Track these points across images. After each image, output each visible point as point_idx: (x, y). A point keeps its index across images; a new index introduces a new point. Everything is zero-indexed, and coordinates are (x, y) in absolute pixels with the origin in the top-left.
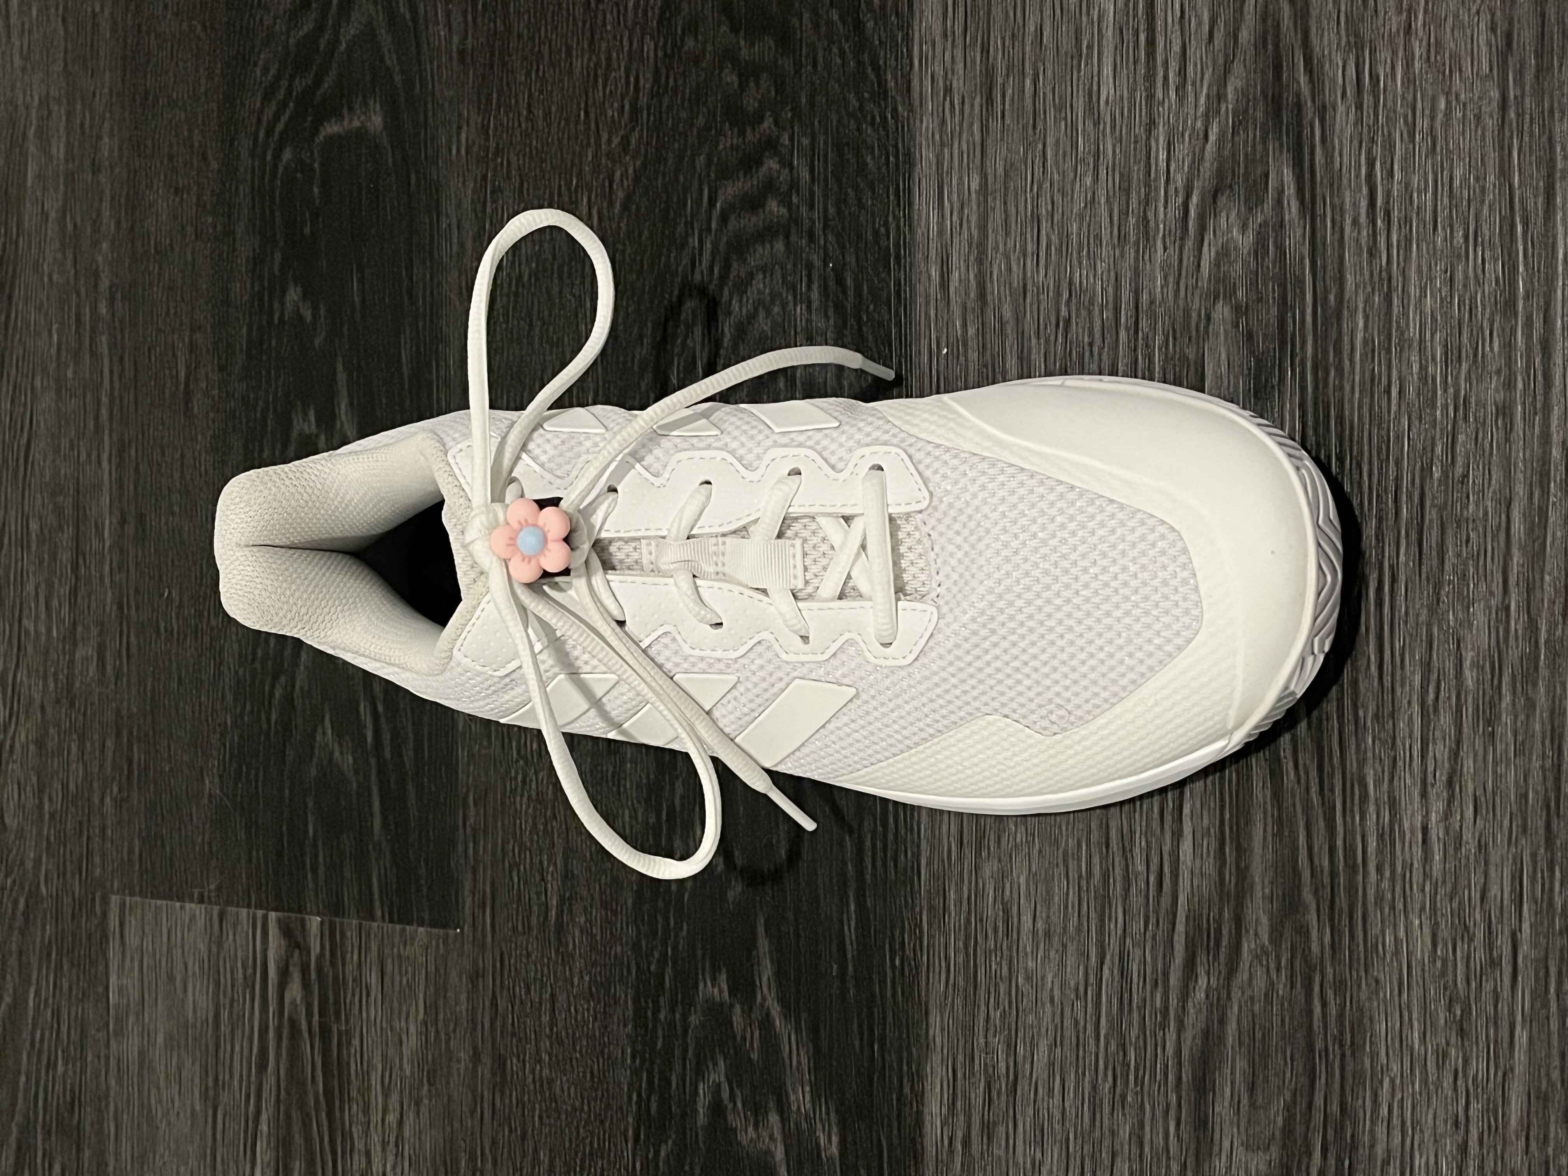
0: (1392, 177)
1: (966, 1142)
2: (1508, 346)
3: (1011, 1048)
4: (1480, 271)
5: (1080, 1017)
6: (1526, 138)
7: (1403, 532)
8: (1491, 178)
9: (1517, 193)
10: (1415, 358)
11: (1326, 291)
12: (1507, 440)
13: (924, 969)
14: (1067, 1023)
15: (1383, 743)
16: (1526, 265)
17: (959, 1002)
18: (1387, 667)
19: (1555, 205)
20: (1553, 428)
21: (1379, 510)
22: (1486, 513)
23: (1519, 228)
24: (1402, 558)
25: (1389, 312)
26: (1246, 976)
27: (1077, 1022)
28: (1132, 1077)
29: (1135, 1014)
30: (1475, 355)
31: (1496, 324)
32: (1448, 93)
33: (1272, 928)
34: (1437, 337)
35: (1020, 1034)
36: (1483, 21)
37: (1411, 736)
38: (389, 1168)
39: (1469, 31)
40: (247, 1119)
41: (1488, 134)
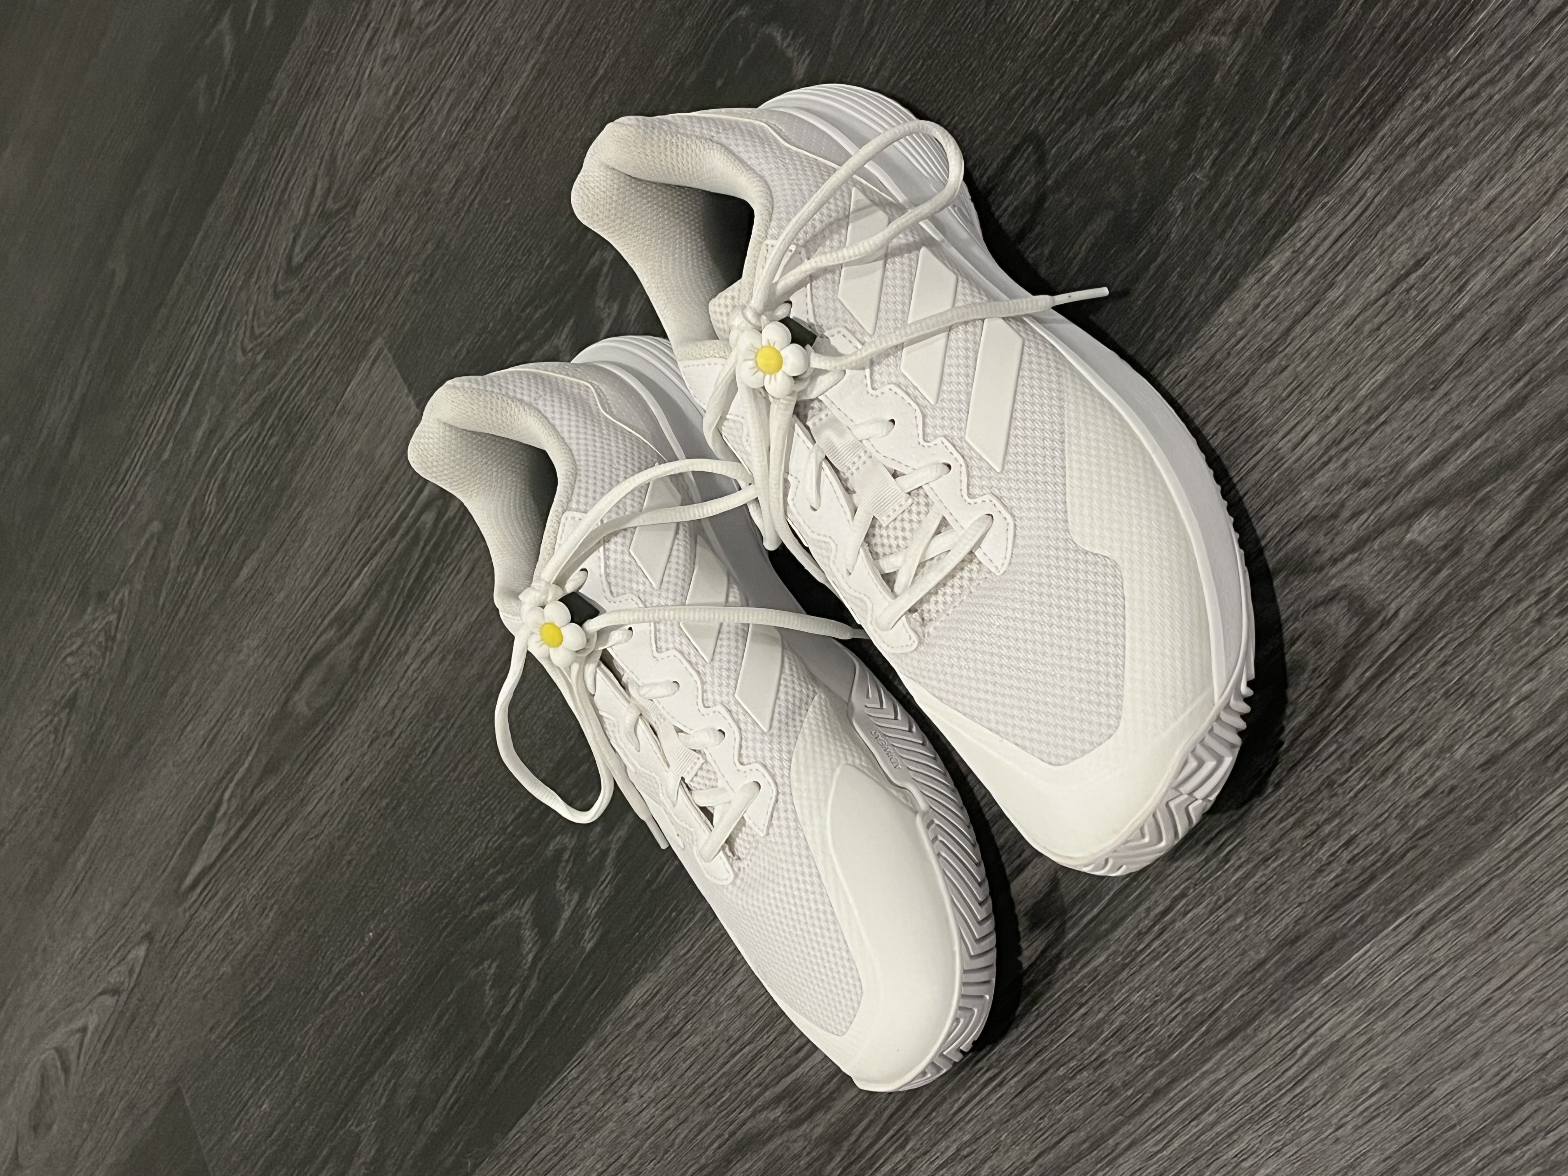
0: (1184, 916)
1: (638, 1027)
2: (1143, 1069)
3: (687, 1019)
4: (1169, 1019)
5: (722, 1051)
6: (1251, 995)
7: (1023, 1073)
8: (1218, 988)
9: (1219, 1013)
10: (1106, 1009)
12: (1100, 1105)
13: (680, 935)
14: (714, 1045)
15: (930, 1139)
16: (1188, 1049)
17: (682, 969)
19: (1227, 1044)
20: (1121, 1131)
21: (1025, 1048)
22: (1060, 1120)
23: (1204, 1029)
24: (1012, 1082)
25: (1118, 973)
26: (794, 1137)
27: (717, 1051)
28: (719, 1103)
29: (741, 1085)
30: (1129, 1050)
31: (1149, 1053)
32: (1246, 919)
33: (821, 1137)
34: (1123, 1017)
35: (694, 1020)
36: (1297, 912)
37: (942, 1153)
38: (413, 667)
39: (1286, 906)
40: (369, 549)
41: (1240, 967)
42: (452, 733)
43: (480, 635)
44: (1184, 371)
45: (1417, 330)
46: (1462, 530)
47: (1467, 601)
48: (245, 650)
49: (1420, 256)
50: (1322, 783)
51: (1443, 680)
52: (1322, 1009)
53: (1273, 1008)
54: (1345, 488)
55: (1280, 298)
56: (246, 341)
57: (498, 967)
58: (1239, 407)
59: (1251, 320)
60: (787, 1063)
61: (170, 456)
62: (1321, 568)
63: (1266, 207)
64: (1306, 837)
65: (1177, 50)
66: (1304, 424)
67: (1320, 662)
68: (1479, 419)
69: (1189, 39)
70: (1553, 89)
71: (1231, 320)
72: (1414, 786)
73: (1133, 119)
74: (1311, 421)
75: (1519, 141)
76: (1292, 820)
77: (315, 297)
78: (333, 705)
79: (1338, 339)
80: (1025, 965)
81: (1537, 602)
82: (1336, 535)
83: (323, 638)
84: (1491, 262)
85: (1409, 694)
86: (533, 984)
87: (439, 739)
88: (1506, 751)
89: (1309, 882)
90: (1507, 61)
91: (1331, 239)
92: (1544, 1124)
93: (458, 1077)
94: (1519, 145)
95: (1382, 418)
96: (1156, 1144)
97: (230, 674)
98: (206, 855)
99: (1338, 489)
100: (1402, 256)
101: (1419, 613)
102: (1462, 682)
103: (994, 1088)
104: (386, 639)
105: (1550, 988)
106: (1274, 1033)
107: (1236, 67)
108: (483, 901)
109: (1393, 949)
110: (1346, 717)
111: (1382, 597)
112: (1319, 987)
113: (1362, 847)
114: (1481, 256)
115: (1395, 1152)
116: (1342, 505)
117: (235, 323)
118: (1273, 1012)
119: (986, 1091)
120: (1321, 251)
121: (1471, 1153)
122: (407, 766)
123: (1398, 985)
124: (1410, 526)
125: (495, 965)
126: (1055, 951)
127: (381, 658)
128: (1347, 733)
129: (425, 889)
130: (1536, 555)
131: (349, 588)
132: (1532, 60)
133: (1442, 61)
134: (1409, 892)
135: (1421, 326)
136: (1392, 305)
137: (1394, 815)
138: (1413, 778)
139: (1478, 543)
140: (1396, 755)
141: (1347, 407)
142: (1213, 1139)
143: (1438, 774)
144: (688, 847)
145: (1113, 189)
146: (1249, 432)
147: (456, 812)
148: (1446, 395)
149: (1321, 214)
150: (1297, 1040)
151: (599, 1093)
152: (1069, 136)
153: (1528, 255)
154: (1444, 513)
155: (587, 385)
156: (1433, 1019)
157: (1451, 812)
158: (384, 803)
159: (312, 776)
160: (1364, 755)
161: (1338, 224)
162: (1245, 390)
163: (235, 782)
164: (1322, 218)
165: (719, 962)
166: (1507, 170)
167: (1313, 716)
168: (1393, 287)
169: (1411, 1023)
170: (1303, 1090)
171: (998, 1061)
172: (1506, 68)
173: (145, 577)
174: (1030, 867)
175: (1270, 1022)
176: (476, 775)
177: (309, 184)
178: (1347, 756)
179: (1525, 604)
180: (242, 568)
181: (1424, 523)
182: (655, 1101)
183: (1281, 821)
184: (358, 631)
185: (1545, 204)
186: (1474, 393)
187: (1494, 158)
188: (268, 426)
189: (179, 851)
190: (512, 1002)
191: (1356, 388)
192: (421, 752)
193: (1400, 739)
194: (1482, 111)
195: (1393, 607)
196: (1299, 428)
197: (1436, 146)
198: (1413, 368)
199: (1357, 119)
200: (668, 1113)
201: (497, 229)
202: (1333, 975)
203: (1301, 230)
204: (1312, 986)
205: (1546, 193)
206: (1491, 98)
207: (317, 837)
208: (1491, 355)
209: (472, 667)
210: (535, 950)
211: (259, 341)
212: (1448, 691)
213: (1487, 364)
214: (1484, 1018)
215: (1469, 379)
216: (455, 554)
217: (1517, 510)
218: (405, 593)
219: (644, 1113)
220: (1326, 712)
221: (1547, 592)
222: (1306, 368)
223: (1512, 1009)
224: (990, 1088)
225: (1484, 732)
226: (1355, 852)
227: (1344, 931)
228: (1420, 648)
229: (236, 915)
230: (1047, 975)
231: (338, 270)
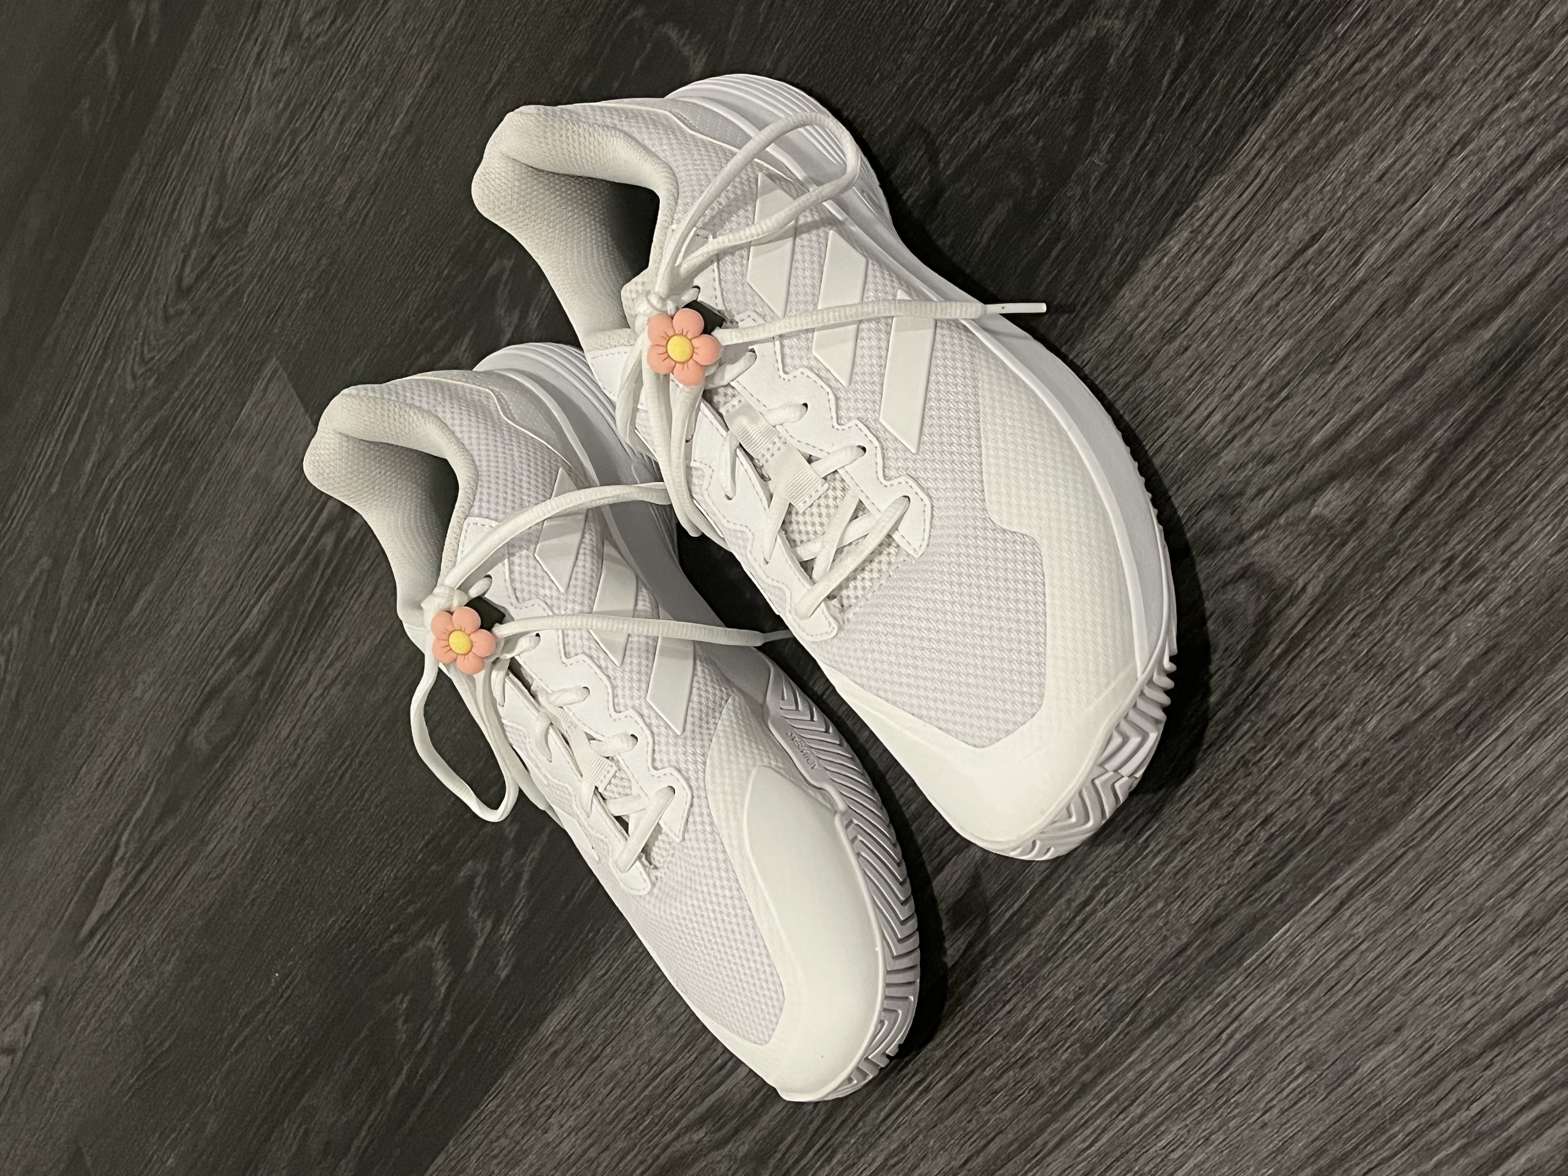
0: (1105, 906)
1: (556, 1054)
2: (1069, 1065)
3: (606, 1043)
4: (1093, 1012)
5: (643, 1073)
6: (1174, 982)
7: (949, 1076)
8: (1140, 977)
9: (1144, 1002)
10: (1030, 1006)
11: (1026, 915)
12: (1027, 1104)
13: (598, 956)
14: (635, 1067)
15: (857, 1151)
16: (1114, 1040)
17: (600, 992)
18: (889, 1122)
19: (1152, 1033)
20: (1049, 1130)
22: (988, 1122)
23: (1128, 1019)
24: (939, 1086)
25: (1041, 968)
26: (718, 1158)
27: (639, 1074)
28: (641, 1128)
29: (664, 1106)
30: (1053, 1046)
31: (1074, 1047)
32: (1167, 904)
33: (745, 1156)
34: (1047, 1013)
35: (614, 1043)
36: (1216, 895)
37: (870, 1165)
38: (315, 695)
39: (1206, 889)
40: (267, 575)
41: (1162, 953)
42: (357, 761)
43: (384, 657)
44: (1088, 354)
45: (1315, 304)
46: (1366, 501)
47: (1372, 573)
48: (140, 687)
49: (1316, 230)
50: (1238, 762)
51: (1352, 652)
52: (1245, 992)
53: (1196, 994)
54: (1250, 465)
55: (1180, 279)
56: (136, 367)
57: (411, 1002)
58: (1142, 389)
59: (1152, 301)
60: (710, 1082)
61: (59, 490)
62: (1230, 548)
63: (1164, 188)
64: (1224, 818)
65: (1071, 35)
66: (1207, 403)
67: (1230, 642)
68: (1379, 390)
69: (1083, 23)
70: (1439, 59)
71: (1132, 302)
72: (1327, 761)
73: (1029, 106)
74: (1215, 400)
75: (1408, 113)
76: (1208, 801)
77: (207, 318)
78: (233, 740)
79: (1239, 316)
80: (950, 964)
81: (1442, 570)
82: (1243, 512)
83: (221, 670)
84: (1385, 234)
85: (1319, 669)
86: (448, 1017)
87: (344, 768)
88: (1417, 720)
89: (1228, 863)
90: (1393, 34)
91: (1228, 217)
92: (1466, 1096)
93: (372, 1117)
94: (1408, 117)
95: (1283, 394)
96: (1084, 1141)
97: (125, 712)
98: (103, 903)
99: (1243, 466)
100: (1299, 231)
101: (1327, 586)
102: (1370, 655)
103: (921, 1094)
104: (286, 669)
105: (1468, 957)
106: (1199, 1018)
107: (1130, 51)
108: (394, 932)
109: (1313, 927)
110: (1258, 695)
111: (1290, 573)
112: (1241, 969)
113: (1278, 825)
114: (1375, 229)
115: (1322, 1133)
116: (1247, 482)
117: (124, 348)
118: (1196, 998)
119: (912, 1097)
120: (1217, 231)
121: (1397, 1129)
122: (311, 797)
123: (1319, 963)
124: (1315, 500)
125: (407, 998)
126: (977, 949)
127: (282, 688)
128: (1260, 710)
129: (333, 925)
130: (1438, 523)
131: (247, 617)
132: (1418, 32)
133: (1330, 37)
134: (1327, 868)
135: (1319, 300)
136: (1290, 280)
137: (1309, 791)
138: (1327, 752)
139: (1381, 514)
140: (1309, 730)
141: (1250, 384)
142: (1141, 1132)
143: (1350, 748)
144: (603, 859)
145: (1013, 175)
146: (1153, 414)
147: (362, 844)
148: (1345, 368)
149: (1217, 193)
150: (1222, 1025)
151: (517, 1126)
152: (968, 124)
153: (1421, 225)
154: (1347, 485)
155: (487, 392)
156: (1356, 994)
157: (1364, 785)
158: (288, 837)
159: (212, 814)
160: (1277, 732)
161: (1235, 202)
162: (1149, 371)
163: (132, 825)
164: (1218, 197)
165: (637, 981)
166: (1398, 141)
167: (1226, 695)
168: (1290, 262)
169: (1333, 1001)
170: (1230, 1076)
171: (924, 1064)
172: (1392, 43)
173: (35, 616)
174: (950, 864)
175: (1196, 1007)
176: (383, 803)
177: (199, 204)
178: (1260, 734)
179: (1430, 573)
180: (134, 602)
181: (1328, 497)
182: (576, 1129)
183: (1198, 803)
184: (258, 660)
185: (1435, 175)
186: (1373, 365)
187: (1384, 131)
188: (161, 451)
189: (76, 899)
190: (426, 1035)
191: (1258, 364)
192: (325, 783)
193: (1312, 713)
194: (1371, 84)
195: (1301, 582)
196: (1202, 408)
197: (1327, 122)
198: (1312, 343)
199: (1250, 96)
200: (589, 1141)
201: (393, 241)
202: (1254, 957)
203: (1198, 209)
204: (1234, 969)
205: (1436, 163)
206: (1379, 70)
207: (219, 876)
208: (1388, 325)
209: (377, 691)
210: (449, 979)
211: (150, 365)
212: (1356, 665)
213: (1385, 335)
214: (1404, 992)
215: (1367, 351)
216: (357, 575)
217: (1420, 478)
218: (305, 620)
219: (567, 1141)
220: (1239, 691)
221: (1451, 560)
222: (1207, 347)
223: (1431, 981)
224: (916, 1093)
225: (1395, 702)
226: (1273, 830)
227: (1265, 911)
228: (1328, 622)
229: (136, 963)
230: (969, 976)
231: (231, 290)
